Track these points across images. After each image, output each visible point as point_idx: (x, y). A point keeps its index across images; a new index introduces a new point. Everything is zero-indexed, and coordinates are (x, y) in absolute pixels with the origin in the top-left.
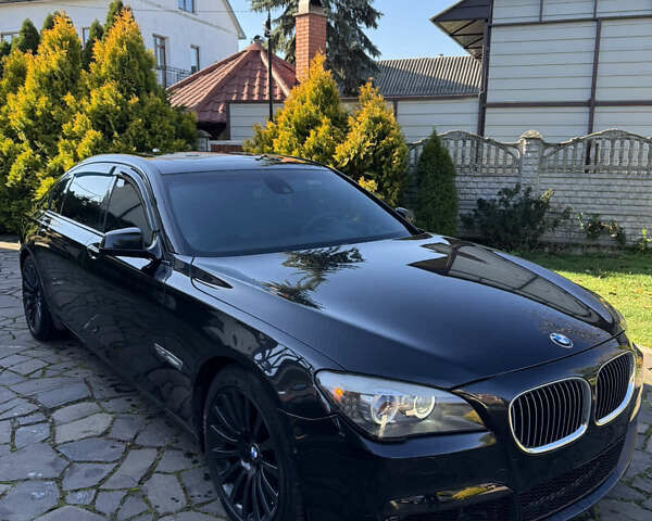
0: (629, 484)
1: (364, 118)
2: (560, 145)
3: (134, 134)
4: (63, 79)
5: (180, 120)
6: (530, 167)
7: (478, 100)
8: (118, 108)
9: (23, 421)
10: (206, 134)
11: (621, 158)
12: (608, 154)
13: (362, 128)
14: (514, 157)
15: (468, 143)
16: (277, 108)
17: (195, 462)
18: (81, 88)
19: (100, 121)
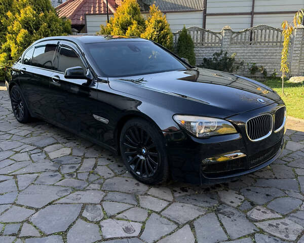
0: (281, 159)
1: (153, 21)
2: (239, 32)
3: (43, 31)
4: (4, 4)
5: (64, 24)
6: (226, 43)
7: (202, 12)
8: (34, 18)
9: (32, 152)
10: (76, 31)
11: (265, 38)
12: (260, 36)
13: (152, 25)
14: (219, 38)
15: (199, 32)
16: (111, 17)
17: (112, 161)
18: (14, 9)
19: (25, 25)
